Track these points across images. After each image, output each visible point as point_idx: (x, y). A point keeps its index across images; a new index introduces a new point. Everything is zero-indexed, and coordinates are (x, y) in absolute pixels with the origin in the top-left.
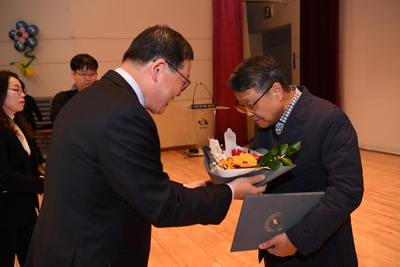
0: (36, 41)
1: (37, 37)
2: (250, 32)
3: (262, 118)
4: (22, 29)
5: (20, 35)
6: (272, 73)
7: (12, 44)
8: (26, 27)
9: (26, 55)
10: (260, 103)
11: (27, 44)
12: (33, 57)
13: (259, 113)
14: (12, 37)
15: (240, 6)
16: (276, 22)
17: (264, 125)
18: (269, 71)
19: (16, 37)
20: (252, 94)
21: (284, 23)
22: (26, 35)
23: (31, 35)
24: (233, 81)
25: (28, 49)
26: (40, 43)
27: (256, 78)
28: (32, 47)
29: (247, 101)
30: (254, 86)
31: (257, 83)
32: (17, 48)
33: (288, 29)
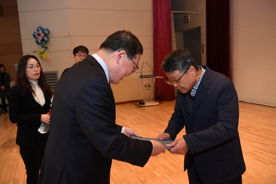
0: (48, 38)
1: (49, 36)
2: (176, 31)
3: (183, 88)
4: (41, 32)
5: (39, 35)
6: (189, 60)
7: (35, 40)
8: (43, 30)
9: (43, 47)
10: (182, 79)
11: (43, 40)
12: (47, 48)
13: (181, 85)
14: (34, 36)
15: (170, 16)
16: (192, 25)
17: (184, 92)
18: (187, 59)
19: (37, 36)
20: (177, 73)
21: (196, 25)
22: (42, 35)
23: (46, 35)
24: (164, 66)
25: (44, 43)
26: (50, 39)
27: (180, 64)
28: (46, 42)
29: (174, 78)
30: (179, 68)
31: (180, 67)
32: (37, 42)
33: (199, 29)
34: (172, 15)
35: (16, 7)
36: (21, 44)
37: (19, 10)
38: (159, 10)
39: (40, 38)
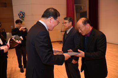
0: (24, 16)
2: (76, 13)
4: (21, 13)
5: (21, 14)
7: (19, 17)
8: (22, 13)
9: (22, 19)
11: (22, 17)
12: (24, 20)
14: (19, 15)
15: (74, 7)
16: (83, 10)
21: (85, 10)
22: (22, 15)
23: (23, 15)
25: (22, 18)
26: (25, 16)
28: (23, 17)
32: (20, 18)
33: (86, 12)
34: (75, 6)
35: (12, 3)
36: (13, 18)
37: (13, 5)
38: (69, 4)
39: (21, 16)
